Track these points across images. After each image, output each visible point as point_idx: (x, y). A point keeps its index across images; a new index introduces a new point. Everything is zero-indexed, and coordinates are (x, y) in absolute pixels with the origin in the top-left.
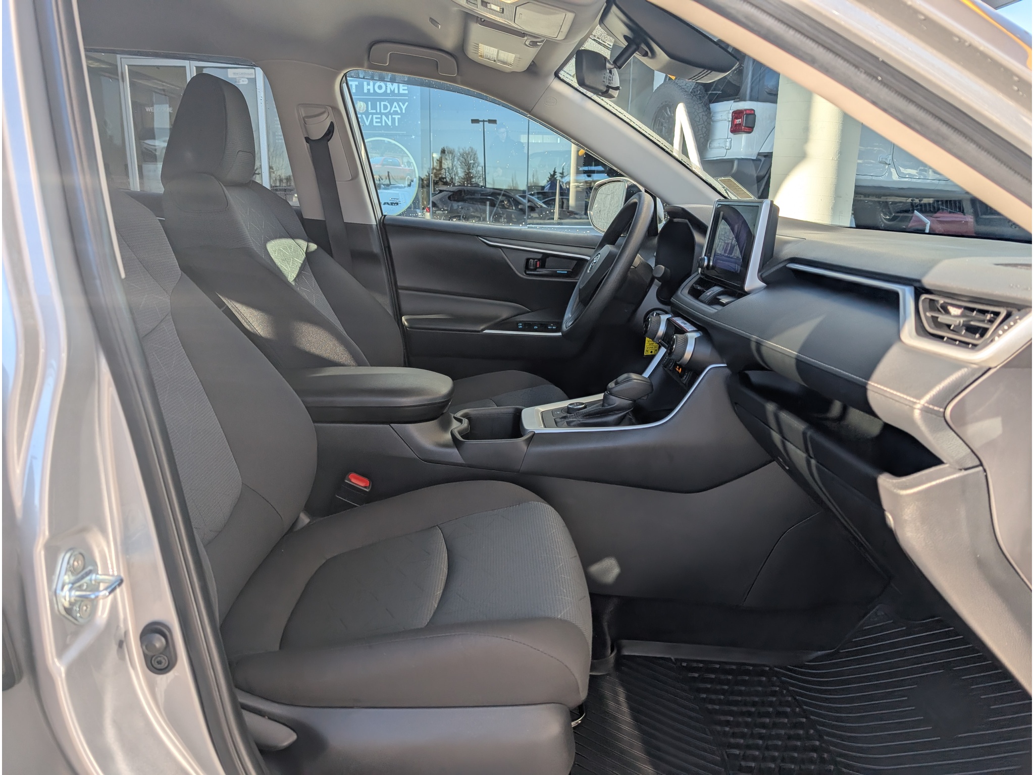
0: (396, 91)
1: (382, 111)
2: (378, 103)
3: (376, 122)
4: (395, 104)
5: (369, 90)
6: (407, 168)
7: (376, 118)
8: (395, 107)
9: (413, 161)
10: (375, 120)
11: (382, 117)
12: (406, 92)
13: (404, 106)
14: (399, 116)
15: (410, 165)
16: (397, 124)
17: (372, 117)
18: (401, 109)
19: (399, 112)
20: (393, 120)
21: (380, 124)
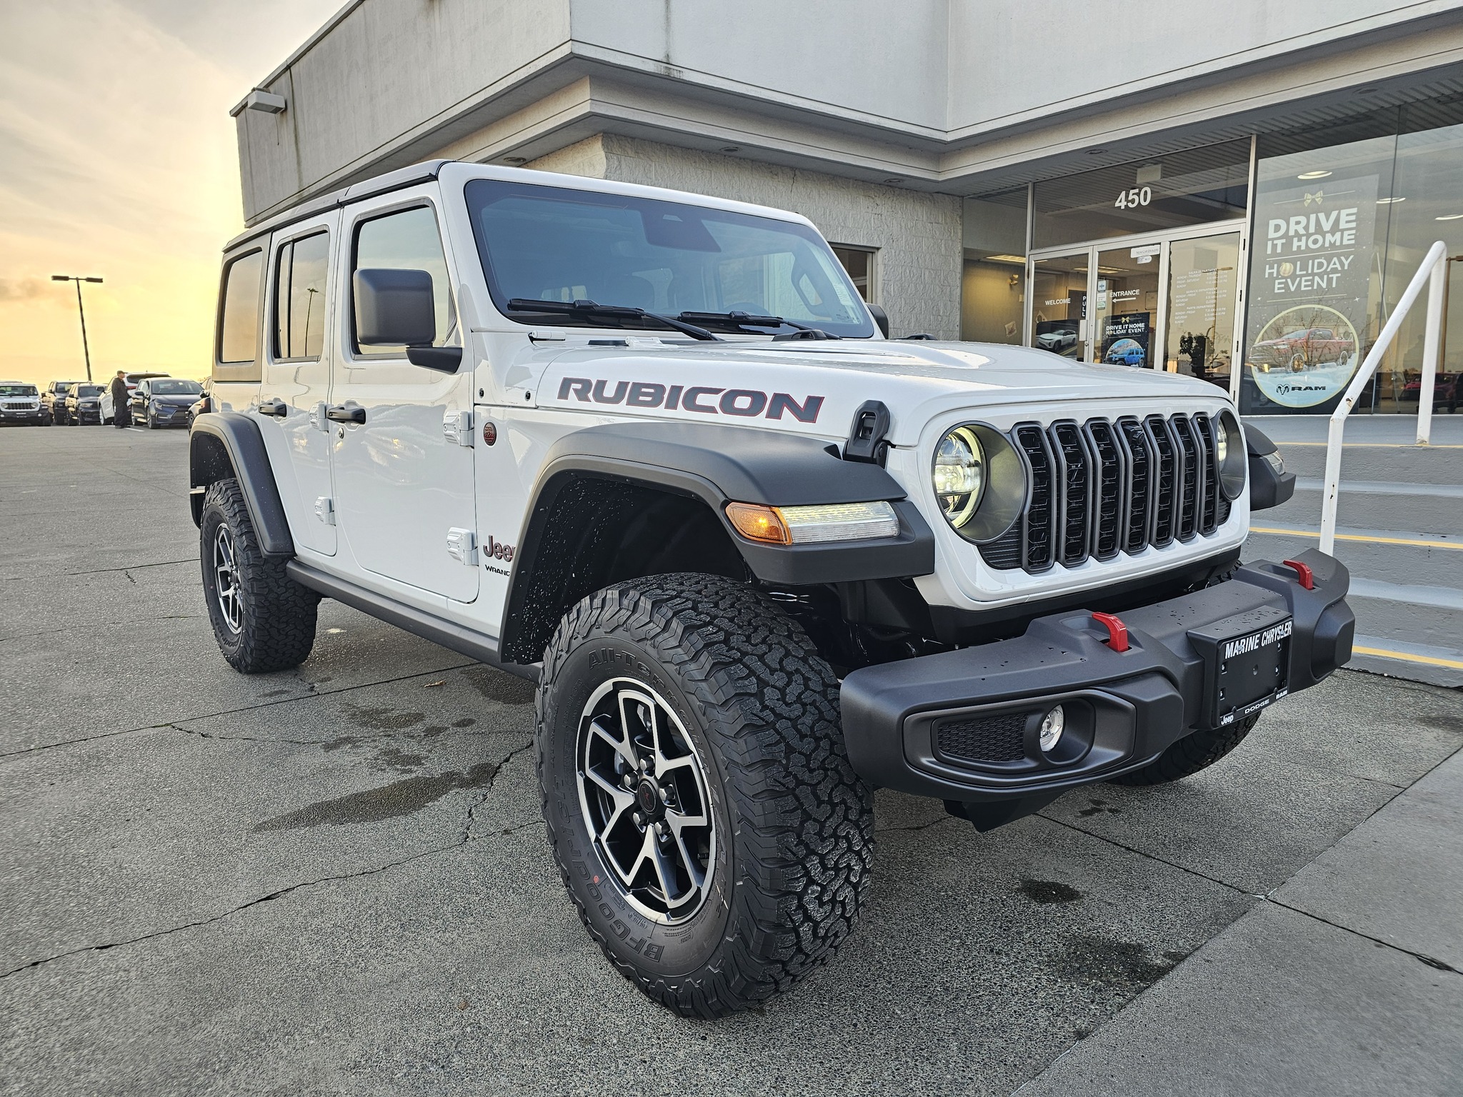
0: (1338, 243)
1: (1316, 271)
2: (1311, 262)
3: (1306, 286)
4: (1335, 259)
5: (1299, 247)
6: (1343, 340)
7: (1306, 281)
8: (1335, 264)
9: (1352, 329)
10: (1303, 283)
11: (1312, 281)
12: (1353, 242)
13: (1347, 259)
14: (1339, 275)
15: (1348, 336)
16: (1334, 286)
17: (1300, 281)
18: (1342, 264)
20: (1330, 280)
21: (1310, 288)
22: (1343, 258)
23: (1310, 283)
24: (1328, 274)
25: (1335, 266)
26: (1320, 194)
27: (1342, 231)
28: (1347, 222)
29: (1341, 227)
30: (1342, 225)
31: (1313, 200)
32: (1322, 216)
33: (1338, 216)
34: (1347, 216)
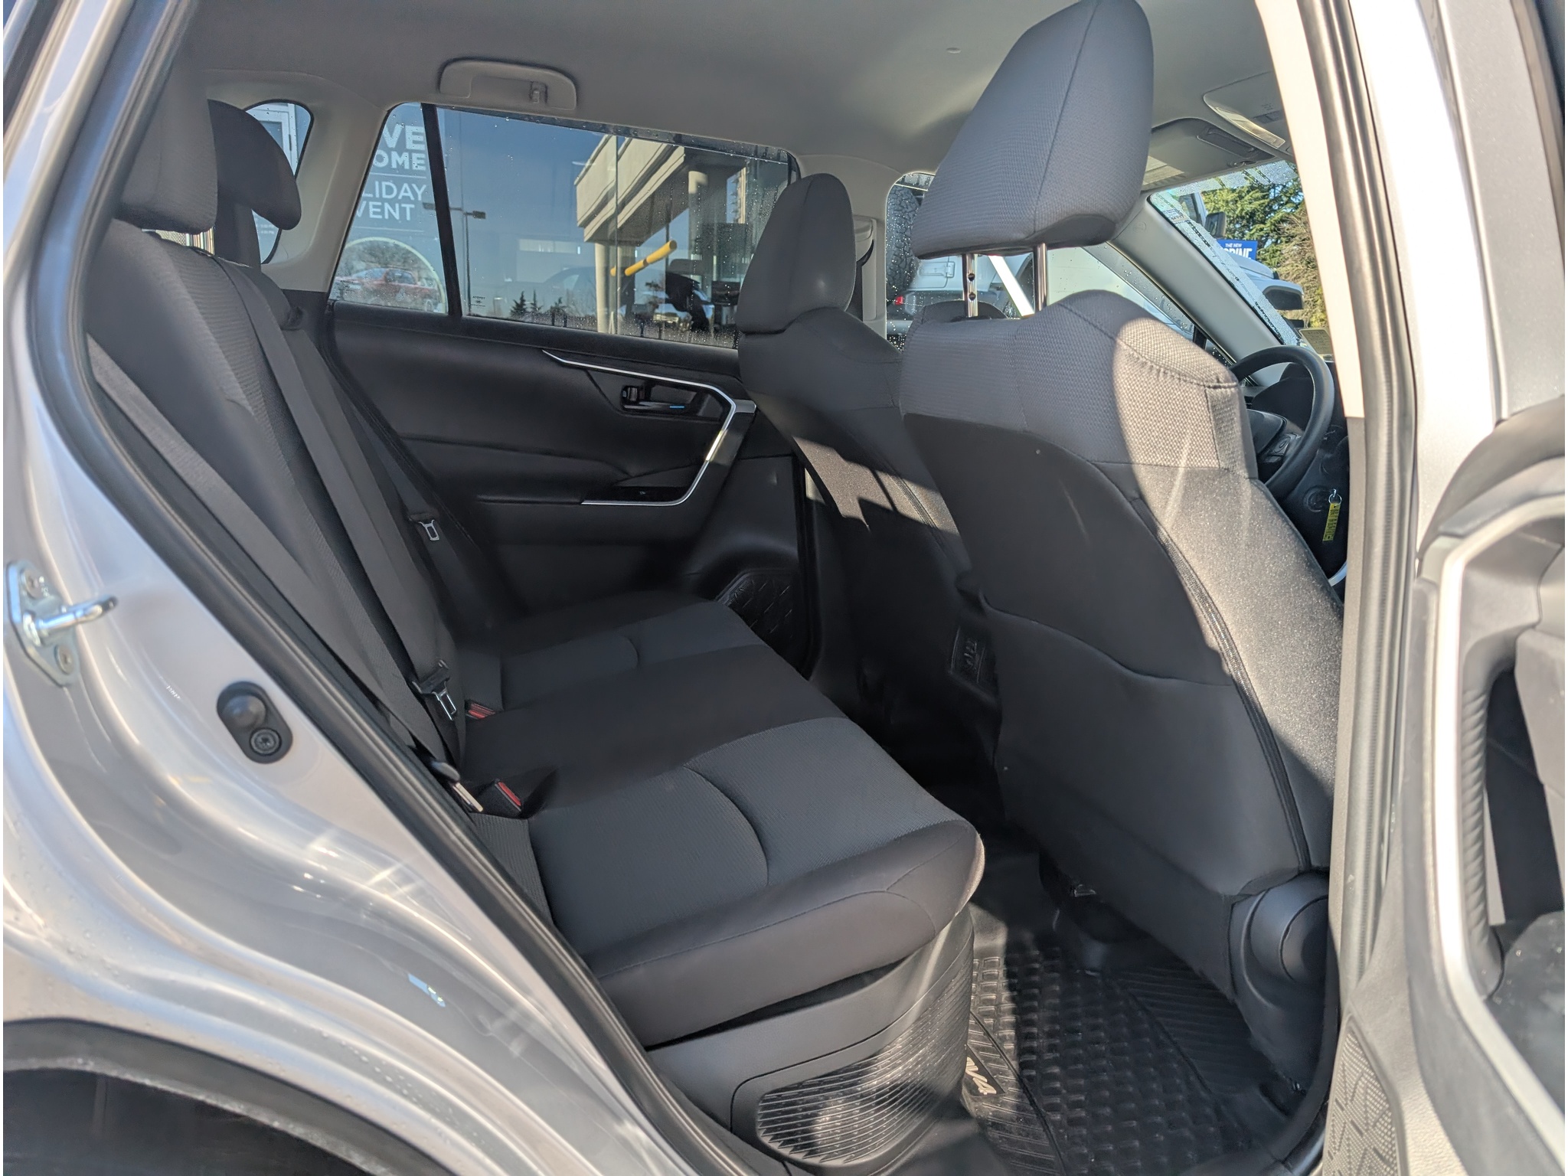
12: (424, 168)
17: (367, 205)
20: (403, 211)
21: (380, 217)
22: (414, 186)
23: (379, 210)
24: (400, 202)
25: (406, 194)
27: (411, 152)
28: (415, 142)
29: (408, 147)
30: (410, 145)
33: (403, 133)
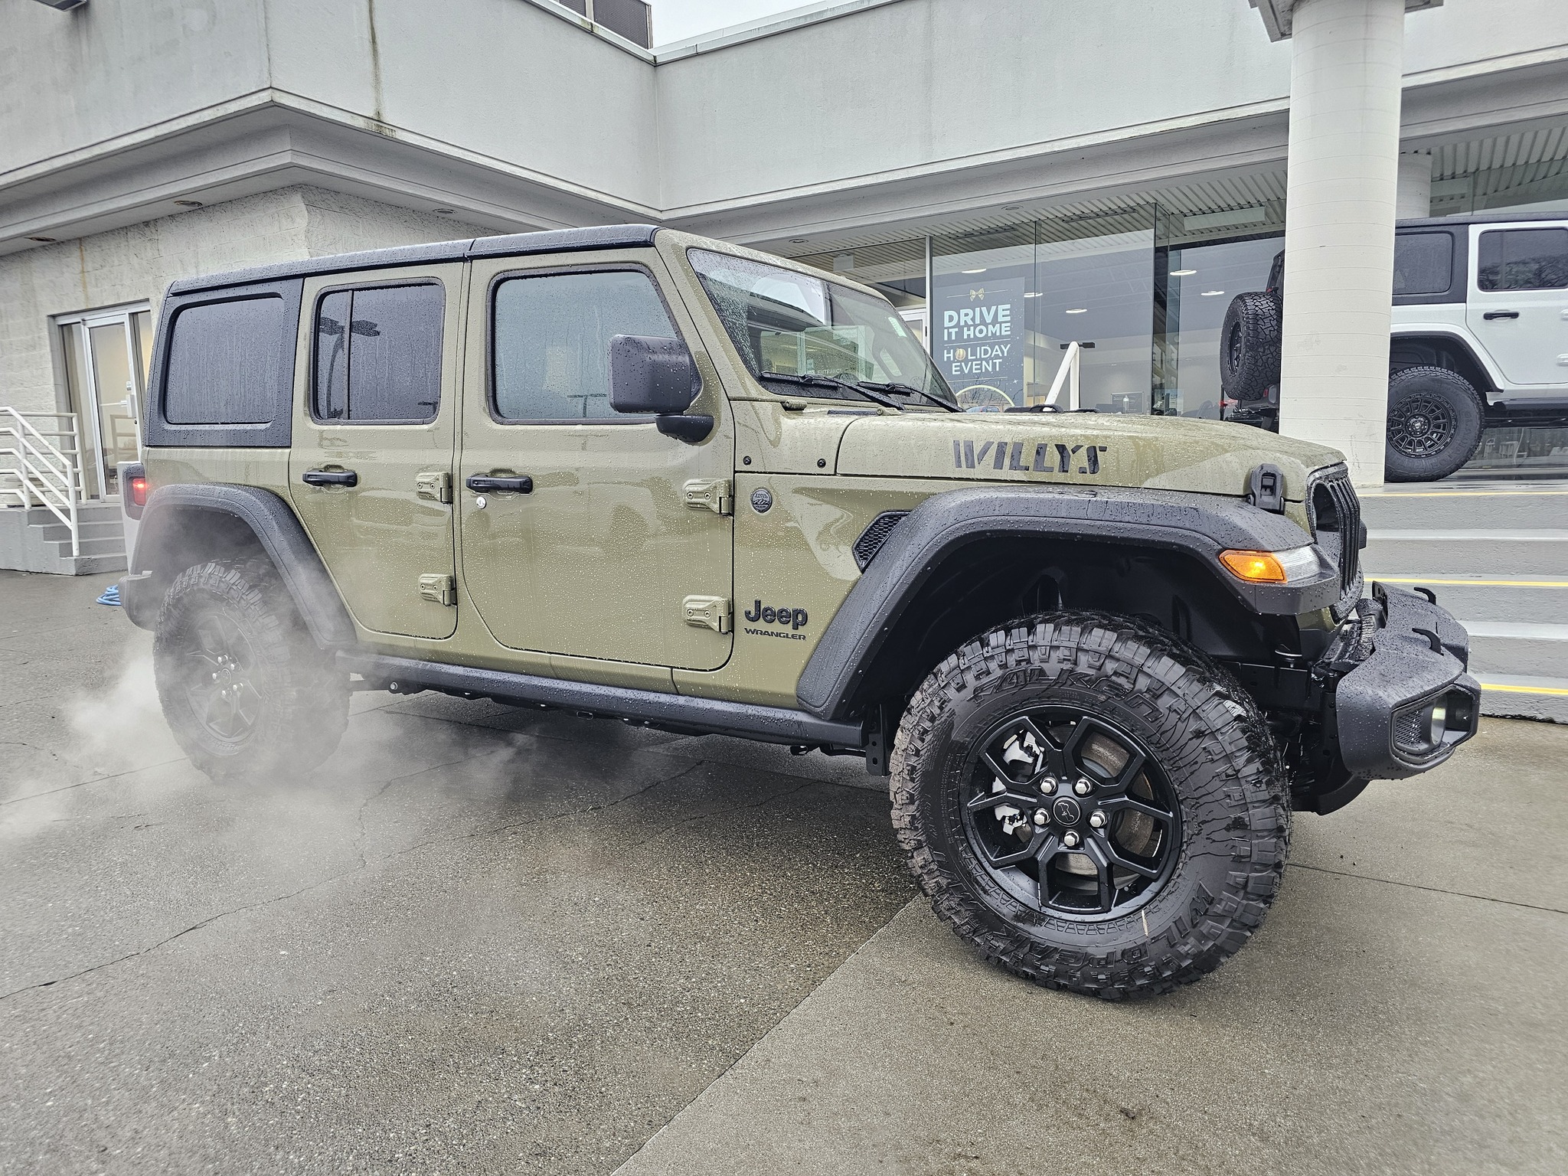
0: (998, 334)
1: (983, 356)
2: (978, 348)
3: (976, 369)
4: (997, 347)
5: (969, 335)
7: (976, 365)
8: (997, 351)
10: (974, 367)
11: (981, 364)
12: (1009, 333)
13: (1005, 347)
14: (1001, 360)
16: (997, 370)
17: (972, 364)
18: (1003, 352)
19: (1001, 355)
20: (994, 364)
21: (980, 371)
22: (1002, 346)
25: (997, 353)
26: (981, 291)
28: (1003, 316)
29: (999, 320)
31: (977, 296)
32: (984, 309)
34: (1003, 310)
